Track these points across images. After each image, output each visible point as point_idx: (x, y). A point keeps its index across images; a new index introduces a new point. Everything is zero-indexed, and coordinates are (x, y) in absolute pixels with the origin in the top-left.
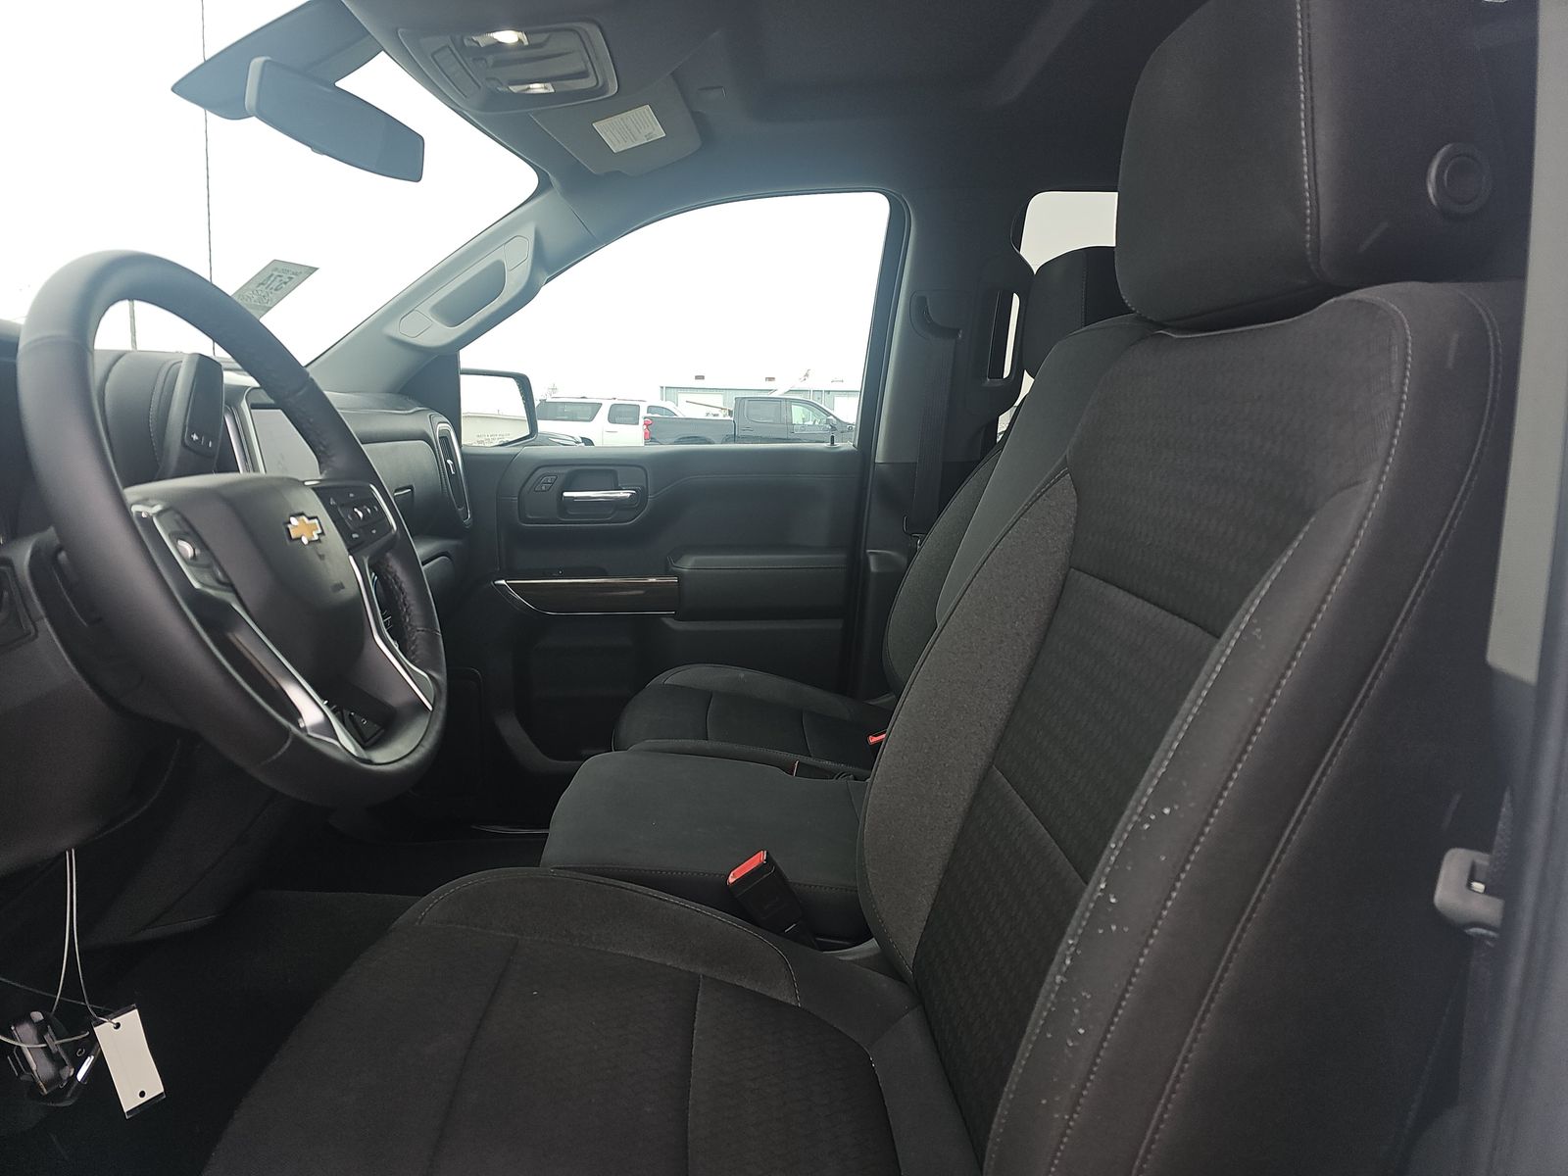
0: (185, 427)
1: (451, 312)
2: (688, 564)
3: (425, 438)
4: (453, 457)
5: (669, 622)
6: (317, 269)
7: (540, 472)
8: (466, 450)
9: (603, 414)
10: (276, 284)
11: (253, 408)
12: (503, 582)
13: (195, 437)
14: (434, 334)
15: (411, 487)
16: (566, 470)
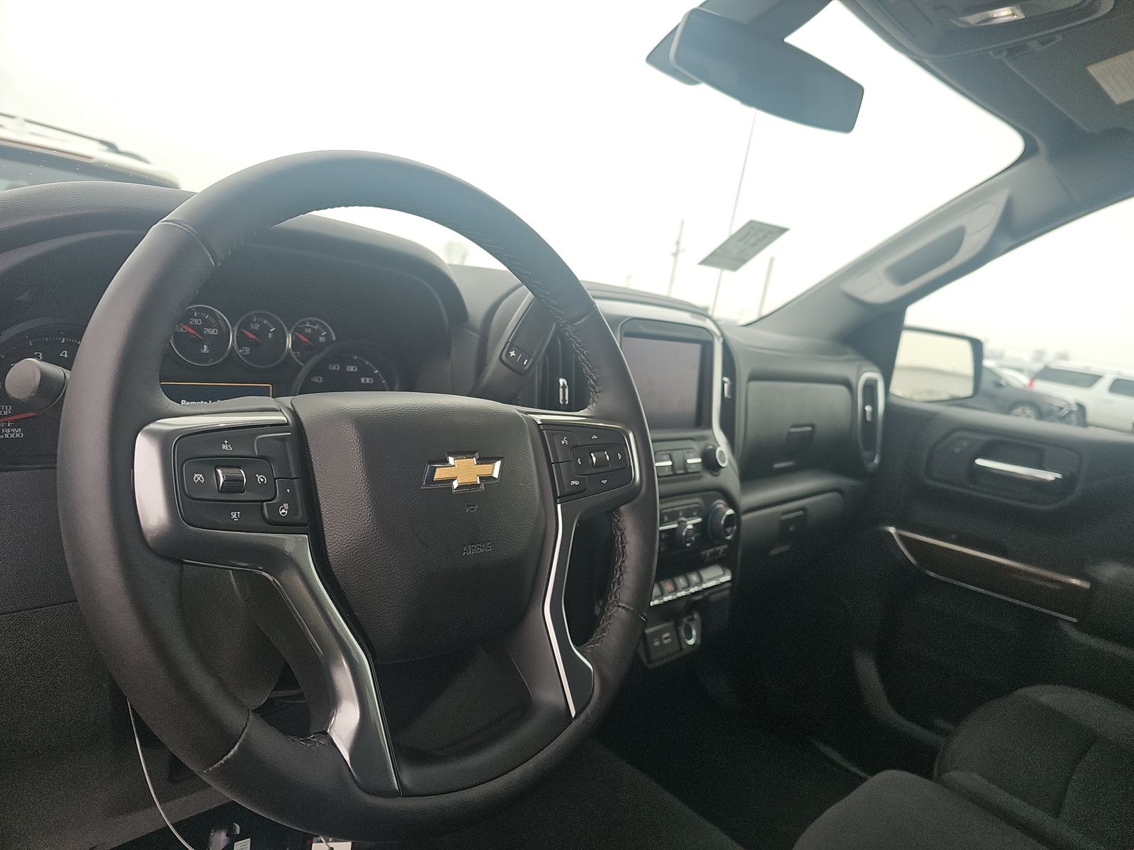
0: (507, 343)
1: (901, 274)
2: (1110, 571)
3: (847, 383)
4: (874, 405)
5: (1066, 628)
6: (783, 230)
7: (958, 434)
8: (892, 400)
9: (1104, 384)
10: (752, 241)
11: (625, 336)
12: (892, 530)
13: (512, 354)
14: (880, 291)
15: (813, 426)
16: (986, 438)
